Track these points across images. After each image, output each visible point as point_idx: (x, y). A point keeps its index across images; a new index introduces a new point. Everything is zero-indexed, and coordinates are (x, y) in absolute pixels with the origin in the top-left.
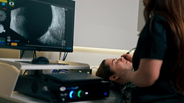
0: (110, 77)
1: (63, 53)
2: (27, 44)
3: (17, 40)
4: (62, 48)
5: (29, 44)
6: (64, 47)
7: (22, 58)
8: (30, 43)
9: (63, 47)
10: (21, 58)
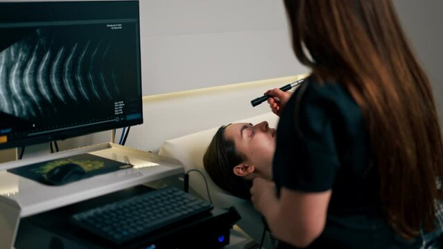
0: (235, 169)
1: (119, 131)
2: (31, 132)
3: (5, 128)
4: (117, 120)
5: (35, 132)
6: (120, 118)
7: (23, 157)
8: (39, 128)
9: (118, 118)
10: (20, 158)
